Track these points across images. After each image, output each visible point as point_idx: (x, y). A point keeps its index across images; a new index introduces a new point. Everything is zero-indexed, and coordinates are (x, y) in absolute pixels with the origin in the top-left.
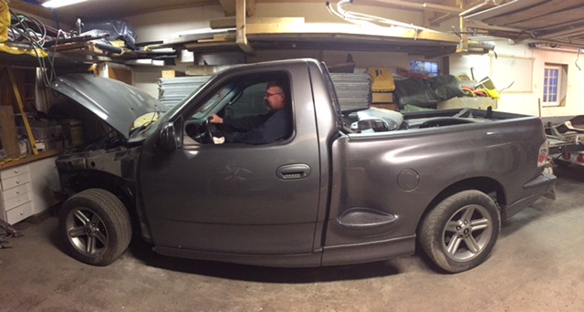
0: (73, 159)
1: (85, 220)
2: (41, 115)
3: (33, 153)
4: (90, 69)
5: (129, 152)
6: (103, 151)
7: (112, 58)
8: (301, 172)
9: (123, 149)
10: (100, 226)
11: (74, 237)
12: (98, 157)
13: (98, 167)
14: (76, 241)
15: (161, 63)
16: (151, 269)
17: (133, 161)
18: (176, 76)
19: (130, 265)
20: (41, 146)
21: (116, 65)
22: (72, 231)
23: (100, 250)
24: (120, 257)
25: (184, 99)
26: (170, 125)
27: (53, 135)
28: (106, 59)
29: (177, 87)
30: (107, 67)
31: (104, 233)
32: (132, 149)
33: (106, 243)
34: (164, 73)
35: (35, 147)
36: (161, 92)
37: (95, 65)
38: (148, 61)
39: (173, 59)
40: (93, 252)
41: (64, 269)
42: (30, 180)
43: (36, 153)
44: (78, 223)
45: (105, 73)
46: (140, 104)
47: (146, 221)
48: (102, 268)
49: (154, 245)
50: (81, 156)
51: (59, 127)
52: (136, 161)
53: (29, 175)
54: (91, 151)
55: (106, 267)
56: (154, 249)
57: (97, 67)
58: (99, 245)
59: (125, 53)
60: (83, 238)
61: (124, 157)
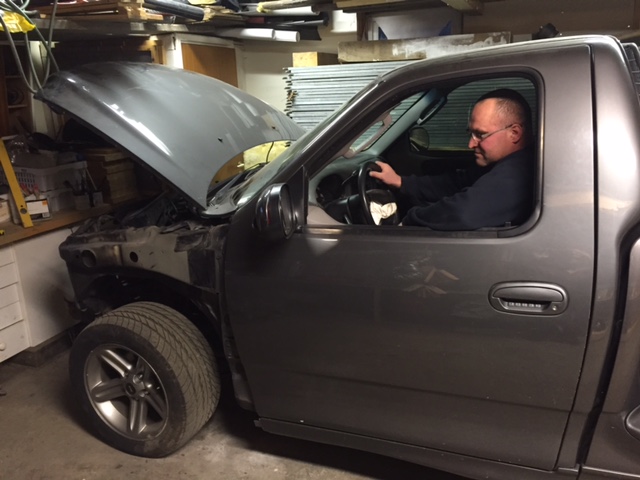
0: (94, 245)
1: (122, 366)
2: (42, 140)
3: (21, 224)
4: (144, 48)
5: (204, 234)
6: (153, 229)
7: (189, 25)
8: (546, 302)
9: (195, 227)
10: (153, 379)
11: (103, 400)
12: (143, 242)
13: (144, 262)
14: (108, 410)
15: (290, 36)
16: (257, 458)
17: (212, 253)
18: (319, 64)
19: (218, 451)
20: (39, 208)
21: (200, 39)
22: (98, 390)
23: (154, 427)
24: (198, 435)
25: (337, 110)
26: (276, 190)
27: (67, 183)
28: (175, 27)
29: (324, 85)
30: (178, 43)
31: (160, 392)
32: (213, 229)
33: (165, 413)
34: (297, 57)
35: (24, 211)
36: (292, 96)
37: (153, 39)
38: (264, 33)
39: (315, 27)
40: (143, 428)
41: (81, 468)
42: (17, 278)
43: (28, 222)
44: (111, 374)
45: (176, 57)
46: (249, 123)
47: (241, 370)
48: (158, 460)
49: (257, 417)
50: (113, 238)
51: (82, 165)
52: (218, 254)
53: (15, 268)
54: (130, 230)
55: (169, 460)
56: (257, 423)
57: (159, 44)
58: (153, 416)
59: (214, 18)
60: (123, 402)
61: (195, 244)
